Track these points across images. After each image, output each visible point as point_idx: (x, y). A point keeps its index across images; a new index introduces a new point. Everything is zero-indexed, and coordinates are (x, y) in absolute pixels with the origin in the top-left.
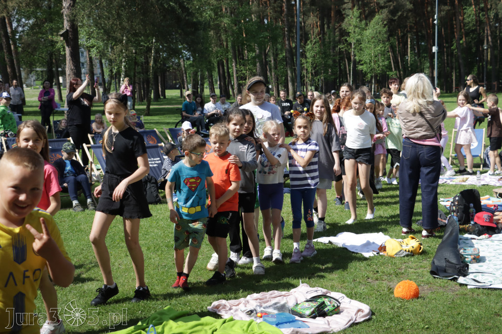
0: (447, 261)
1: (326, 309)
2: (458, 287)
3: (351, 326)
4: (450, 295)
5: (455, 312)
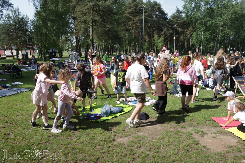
0: (174, 91)
1: (146, 101)
2: (175, 97)
3: (151, 104)
4: (174, 98)
5: (174, 102)
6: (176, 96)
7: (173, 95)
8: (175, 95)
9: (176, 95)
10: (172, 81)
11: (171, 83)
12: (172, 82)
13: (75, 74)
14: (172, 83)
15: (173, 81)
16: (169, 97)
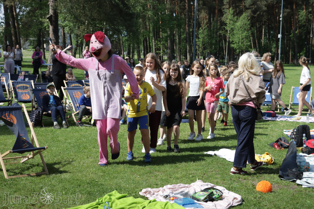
1: (214, 197)
2: (296, 186)
3: (230, 208)
4: (291, 191)
5: (295, 202)
6: (298, 185)
7: (288, 181)
8: (294, 181)
9: (298, 182)
10: (280, 139)
11: (278, 146)
12: (282, 142)
13: (9, 116)
14: (281, 145)
15: (283, 140)
16: (278, 187)
